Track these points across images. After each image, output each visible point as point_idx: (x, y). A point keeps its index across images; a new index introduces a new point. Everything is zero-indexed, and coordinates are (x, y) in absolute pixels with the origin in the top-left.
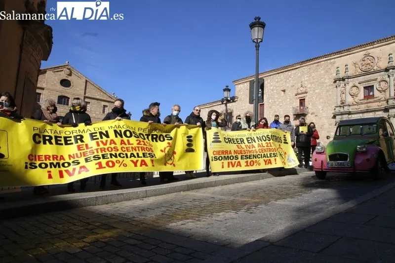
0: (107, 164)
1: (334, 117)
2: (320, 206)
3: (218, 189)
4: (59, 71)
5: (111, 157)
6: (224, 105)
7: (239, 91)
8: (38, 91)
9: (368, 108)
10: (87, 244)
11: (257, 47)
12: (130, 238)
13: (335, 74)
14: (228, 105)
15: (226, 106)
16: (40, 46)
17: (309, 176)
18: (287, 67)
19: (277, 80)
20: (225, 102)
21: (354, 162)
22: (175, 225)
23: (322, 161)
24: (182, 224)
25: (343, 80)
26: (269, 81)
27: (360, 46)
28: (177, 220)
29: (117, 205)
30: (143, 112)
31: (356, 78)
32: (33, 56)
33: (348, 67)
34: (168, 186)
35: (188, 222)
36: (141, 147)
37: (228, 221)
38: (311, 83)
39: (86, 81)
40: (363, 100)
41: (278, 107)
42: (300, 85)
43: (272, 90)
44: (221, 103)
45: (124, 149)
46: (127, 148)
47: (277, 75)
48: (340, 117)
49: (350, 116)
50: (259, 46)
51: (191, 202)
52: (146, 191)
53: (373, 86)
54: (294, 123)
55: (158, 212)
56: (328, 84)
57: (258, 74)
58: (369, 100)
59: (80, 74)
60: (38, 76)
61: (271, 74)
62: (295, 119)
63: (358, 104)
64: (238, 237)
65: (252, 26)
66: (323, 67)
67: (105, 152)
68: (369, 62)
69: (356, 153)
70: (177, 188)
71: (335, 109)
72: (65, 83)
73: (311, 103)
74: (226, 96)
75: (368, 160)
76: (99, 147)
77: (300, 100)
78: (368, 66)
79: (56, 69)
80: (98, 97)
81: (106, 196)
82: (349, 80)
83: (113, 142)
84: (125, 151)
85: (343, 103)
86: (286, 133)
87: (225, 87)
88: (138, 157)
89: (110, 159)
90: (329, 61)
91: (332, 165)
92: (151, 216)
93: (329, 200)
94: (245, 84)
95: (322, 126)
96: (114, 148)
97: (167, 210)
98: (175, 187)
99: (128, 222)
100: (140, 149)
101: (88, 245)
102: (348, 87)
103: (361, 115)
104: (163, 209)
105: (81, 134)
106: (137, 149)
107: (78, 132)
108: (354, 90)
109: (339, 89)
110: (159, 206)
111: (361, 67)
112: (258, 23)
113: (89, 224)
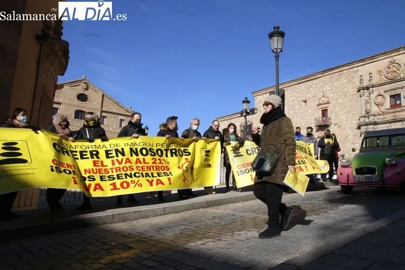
0: (122, 185)
1: (359, 128)
2: (348, 224)
3: (239, 205)
4: (76, 86)
5: (126, 178)
6: (243, 117)
7: (259, 102)
8: (55, 106)
9: (395, 118)
10: (102, 265)
11: (277, 57)
12: (147, 259)
13: (359, 83)
14: (247, 117)
15: (246, 119)
16: (56, 61)
17: (334, 191)
18: (307, 77)
19: (297, 91)
20: (244, 114)
21: (383, 176)
22: (195, 245)
23: (348, 175)
24: (202, 244)
25: (368, 88)
26: (289, 92)
27: (385, 53)
28: (196, 239)
29: (135, 223)
30: (160, 126)
31: (381, 87)
32: (50, 72)
33: (372, 75)
34: (186, 202)
35: (208, 242)
36: (156, 166)
37: (249, 240)
38: (334, 93)
39: (103, 95)
40: (389, 109)
41: (300, 118)
42: (321, 95)
43: (293, 101)
44: (240, 115)
45: (139, 169)
46: (142, 167)
47: (298, 85)
48: (365, 127)
49: (376, 126)
50: (279, 56)
51: (210, 219)
52: (164, 208)
53: (400, 94)
54: (317, 135)
55: (177, 231)
56: (352, 93)
57: (278, 85)
58: (396, 109)
59: (96, 88)
60: (55, 91)
61: (292, 84)
62: (318, 131)
63: (383, 113)
64: (261, 258)
65: (271, 36)
66: (345, 76)
67: (120, 171)
68: (395, 69)
69: (385, 166)
70: (195, 205)
71: (359, 119)
72: (82, 97)
73: (333, 114)
74: (245, 108)
75: (398, 173)
76: (114, 167)
77: (322, 110)
78: (394, 74)
79: (73, 84)
80: (115, 111)
81: (123, 214)
82: (374, 88)
83: (128, 161)
84: (140, 170)
85: (368, 113)
86: (309, 145)
87: (244, 99)
88: (153, 176)
89: (125, 180)
90: (352, 70)
91: (359, 179)
92: (168, 235)
93: (357, 217)
94: (265, 95)
95: (347, 137)
96: (130, 167)
97: (186, 228)
98: (194, 204)
99: (144, 241)
100: (155, 168)
101: (104, 266)
102: (373, 96)
103: (388, 125)
104: (182, 227)
105: (96, 149)
106: (152, 168)
107: (94, 147)
108: (380, 99)
109: (363, 98)
110: (177, 224)
111: (386, 75)
112: (278, 33)
113: (105, 243)
